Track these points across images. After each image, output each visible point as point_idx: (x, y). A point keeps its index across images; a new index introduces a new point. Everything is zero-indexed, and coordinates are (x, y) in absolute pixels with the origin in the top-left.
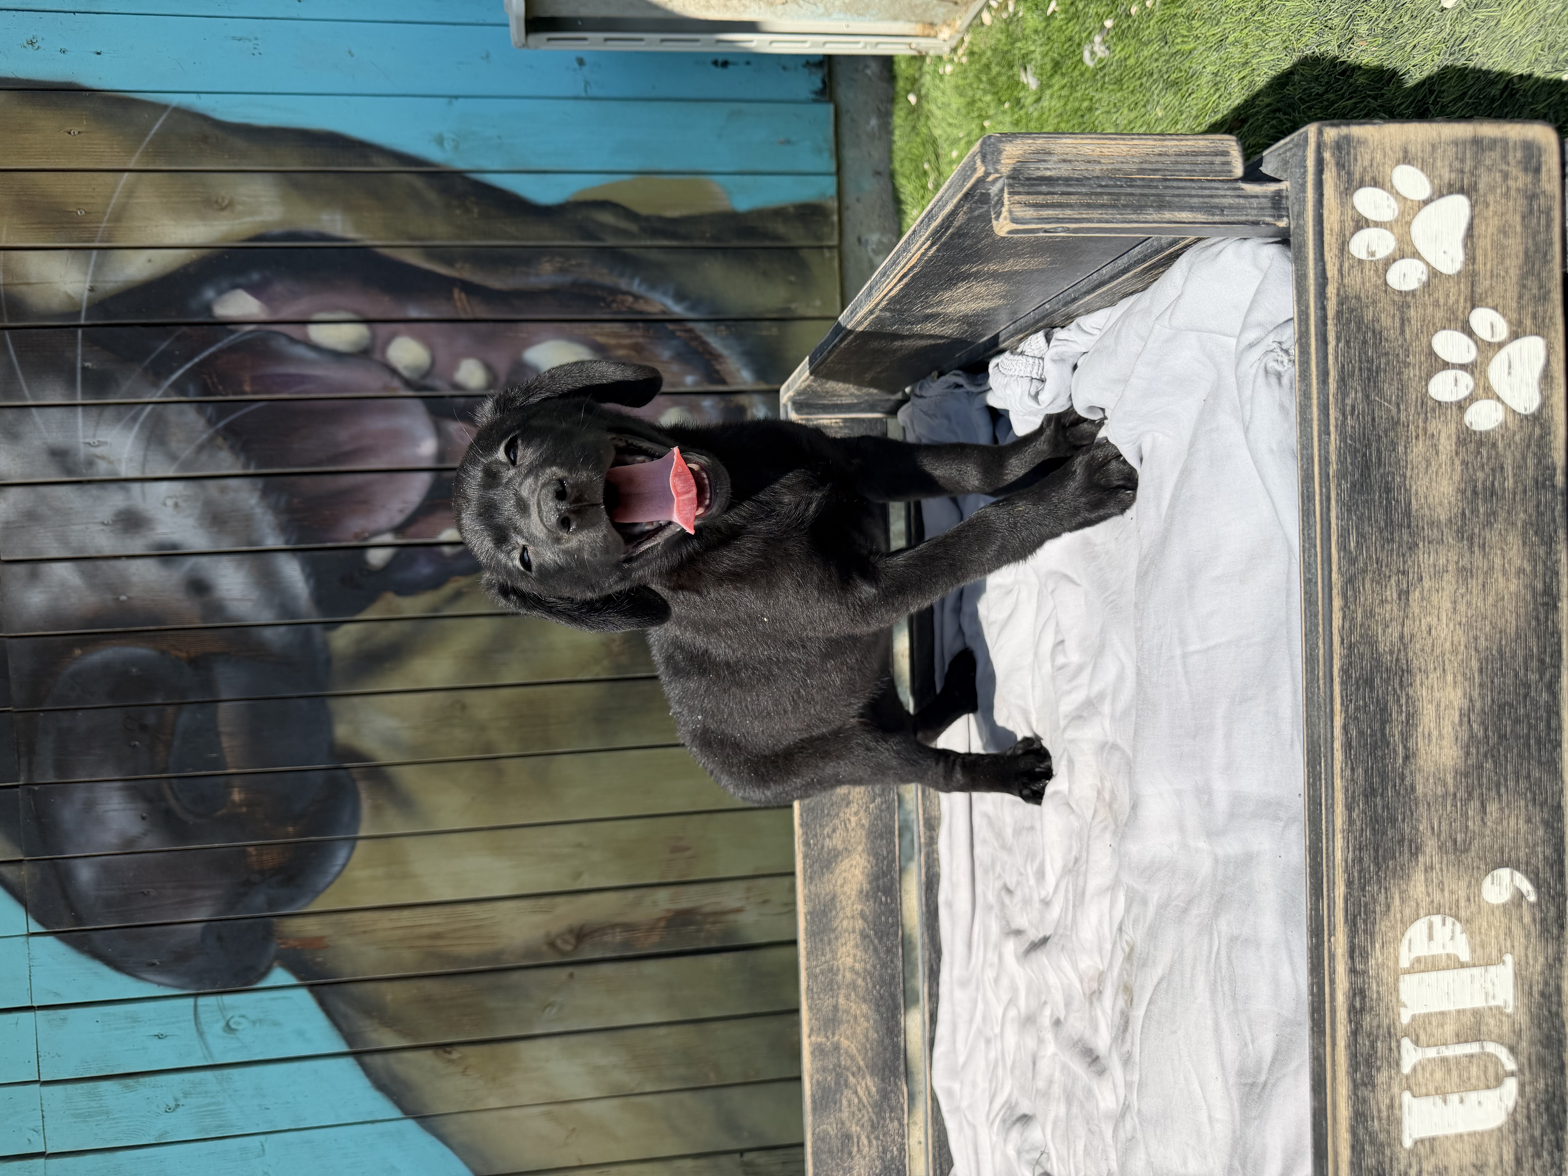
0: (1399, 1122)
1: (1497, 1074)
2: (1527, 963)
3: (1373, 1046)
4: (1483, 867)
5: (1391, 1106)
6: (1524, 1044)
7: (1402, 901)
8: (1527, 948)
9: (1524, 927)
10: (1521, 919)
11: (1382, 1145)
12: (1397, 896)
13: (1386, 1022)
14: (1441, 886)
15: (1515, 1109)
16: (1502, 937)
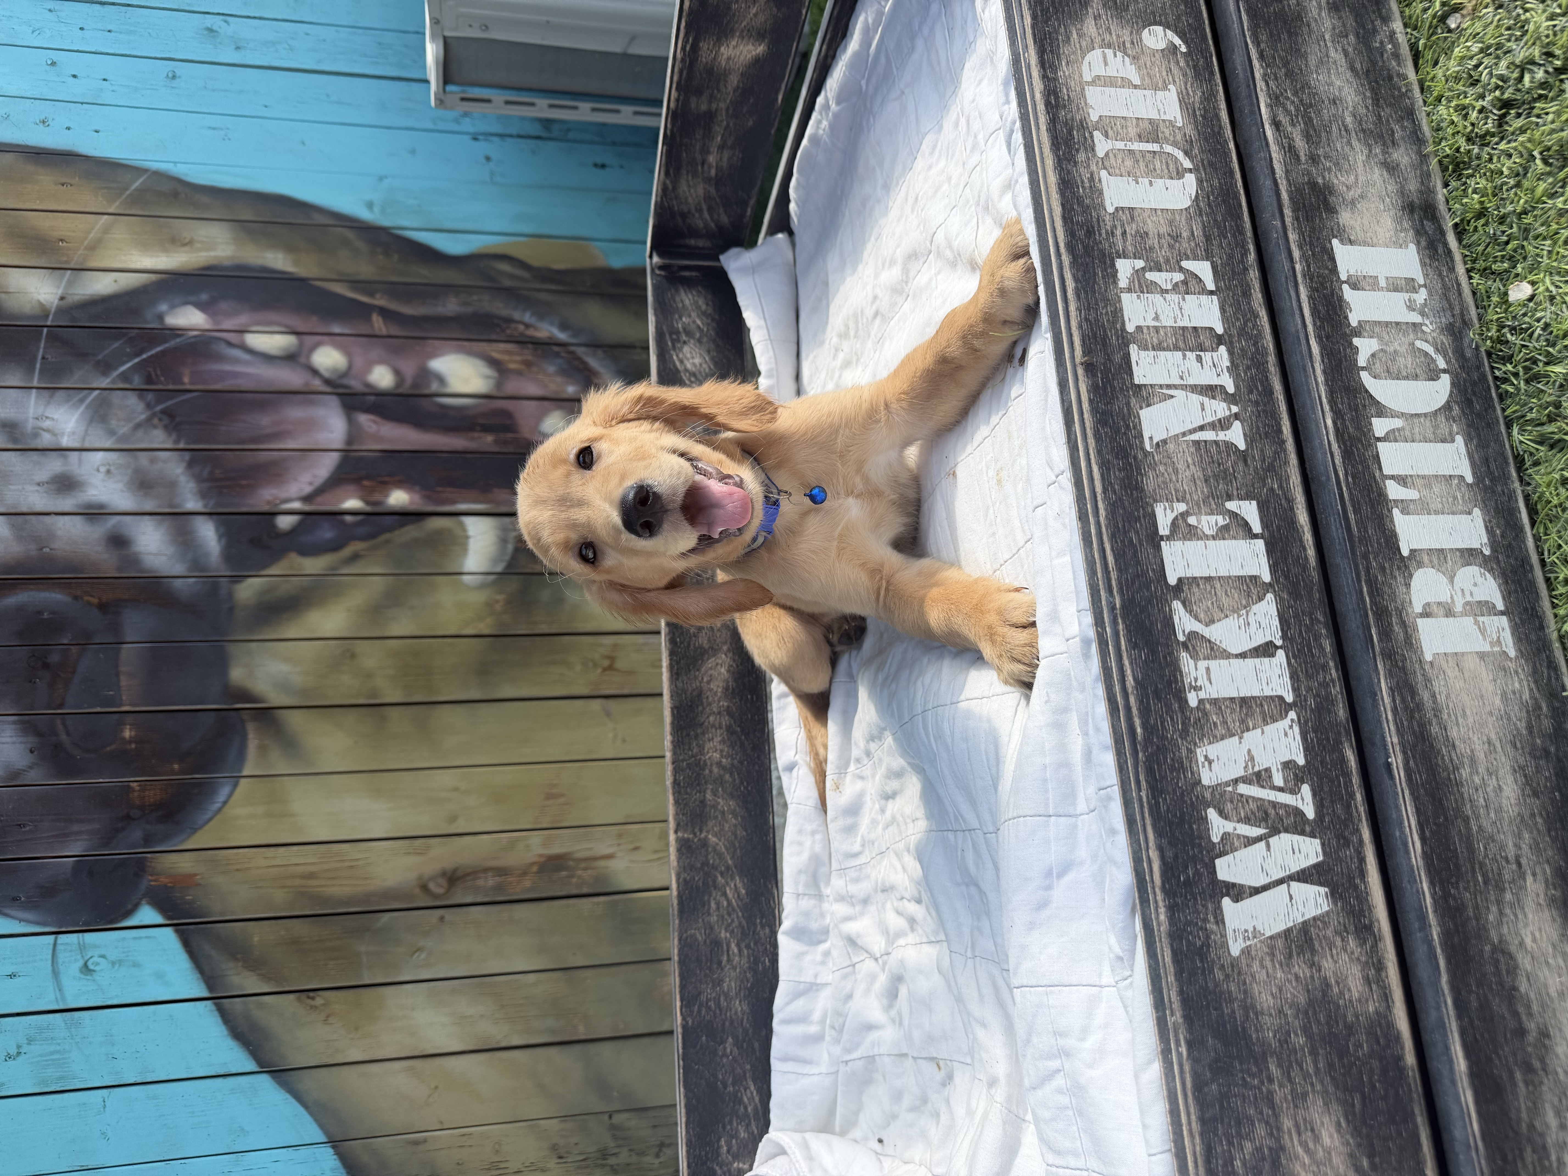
0: (1101, 193)
1: (1177, 169)
2: (1188, 94)
3: (1070, 132)
4: (1141, 24)
5: (1092, 179)
6: (1196, 151)
7: (1080, 36)
8: (1186, 84)
9: (1181, 69)
10: (1178, 63)
11: (1088, 207)
12: (1074, 32)
13: (1078, 117)
14: (1108, 29)
15: (1197, 197)
16: (1164, 73)
